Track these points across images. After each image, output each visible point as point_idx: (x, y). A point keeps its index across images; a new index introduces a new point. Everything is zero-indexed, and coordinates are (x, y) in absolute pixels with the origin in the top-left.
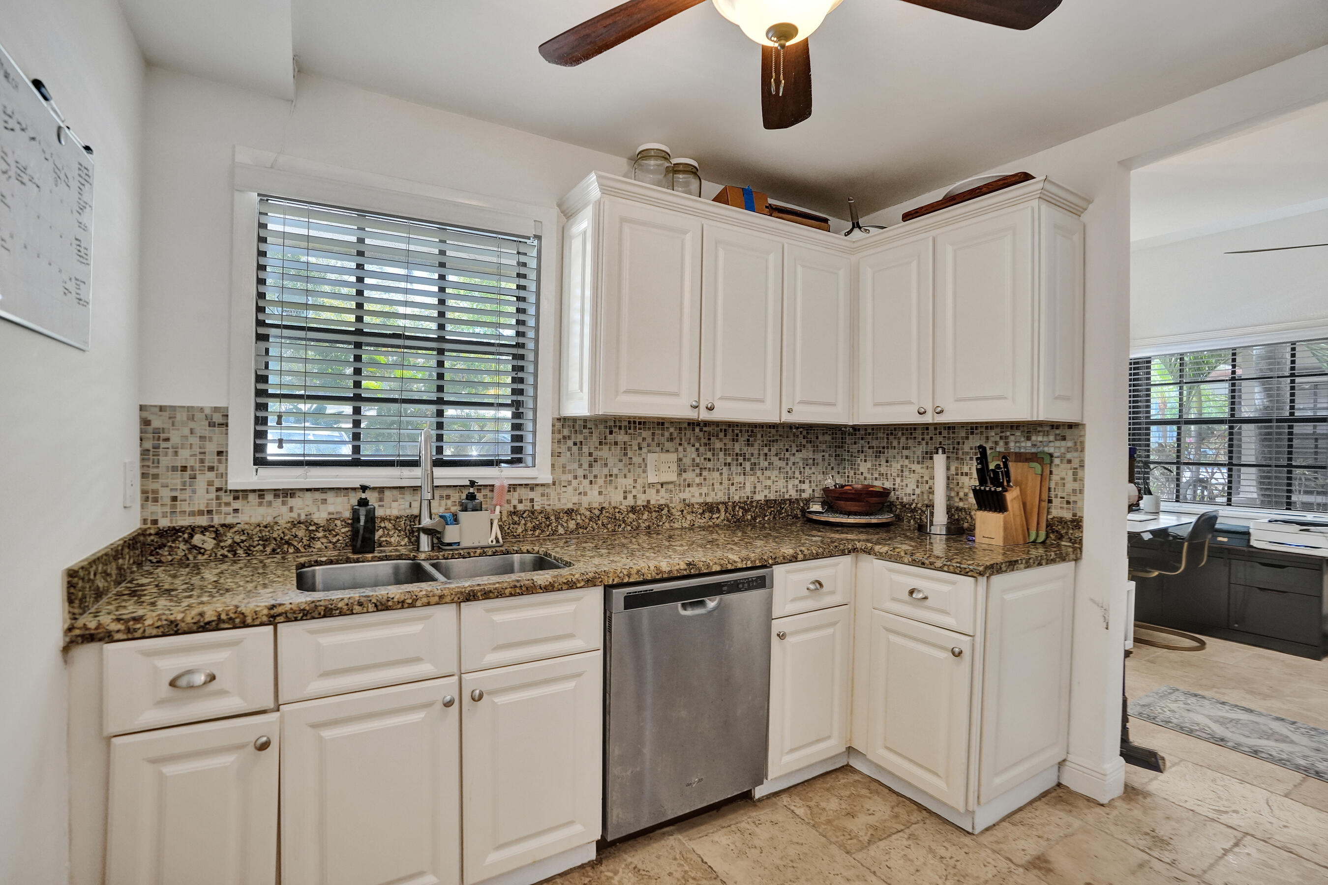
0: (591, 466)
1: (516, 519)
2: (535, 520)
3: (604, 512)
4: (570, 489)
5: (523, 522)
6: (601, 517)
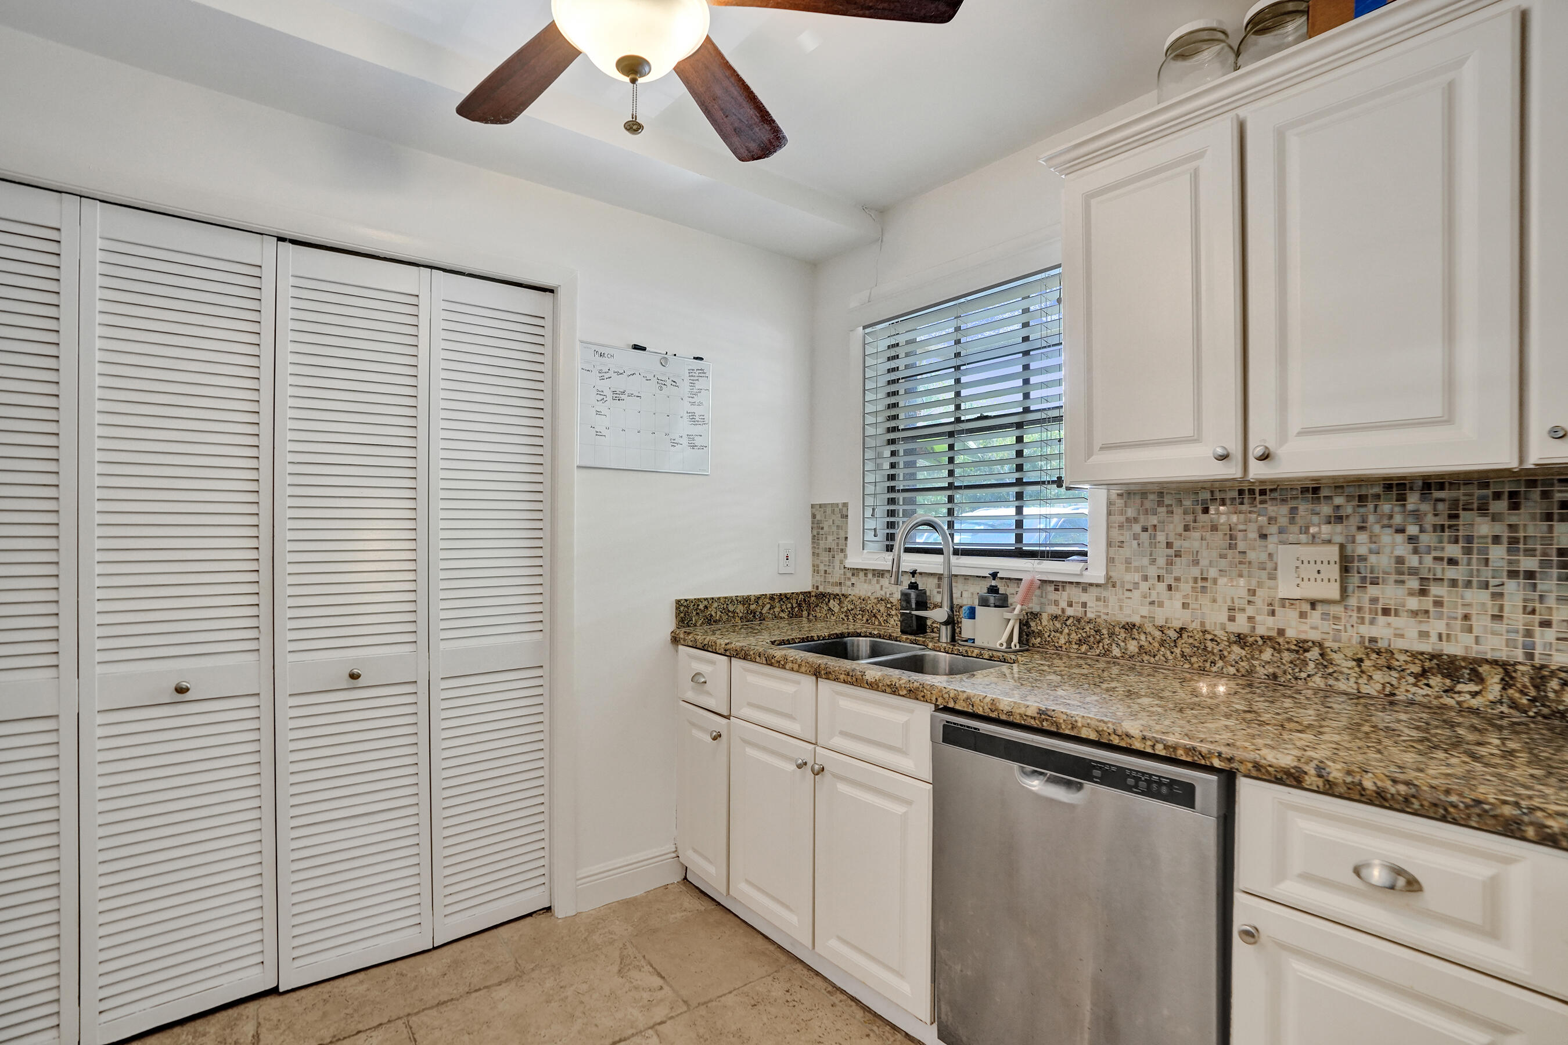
0: (1170, 563)
1: (1058, 625)
2: (1081, 631)
3: (1185, 636)
4: (1136, 594)
5: (1066, 631)
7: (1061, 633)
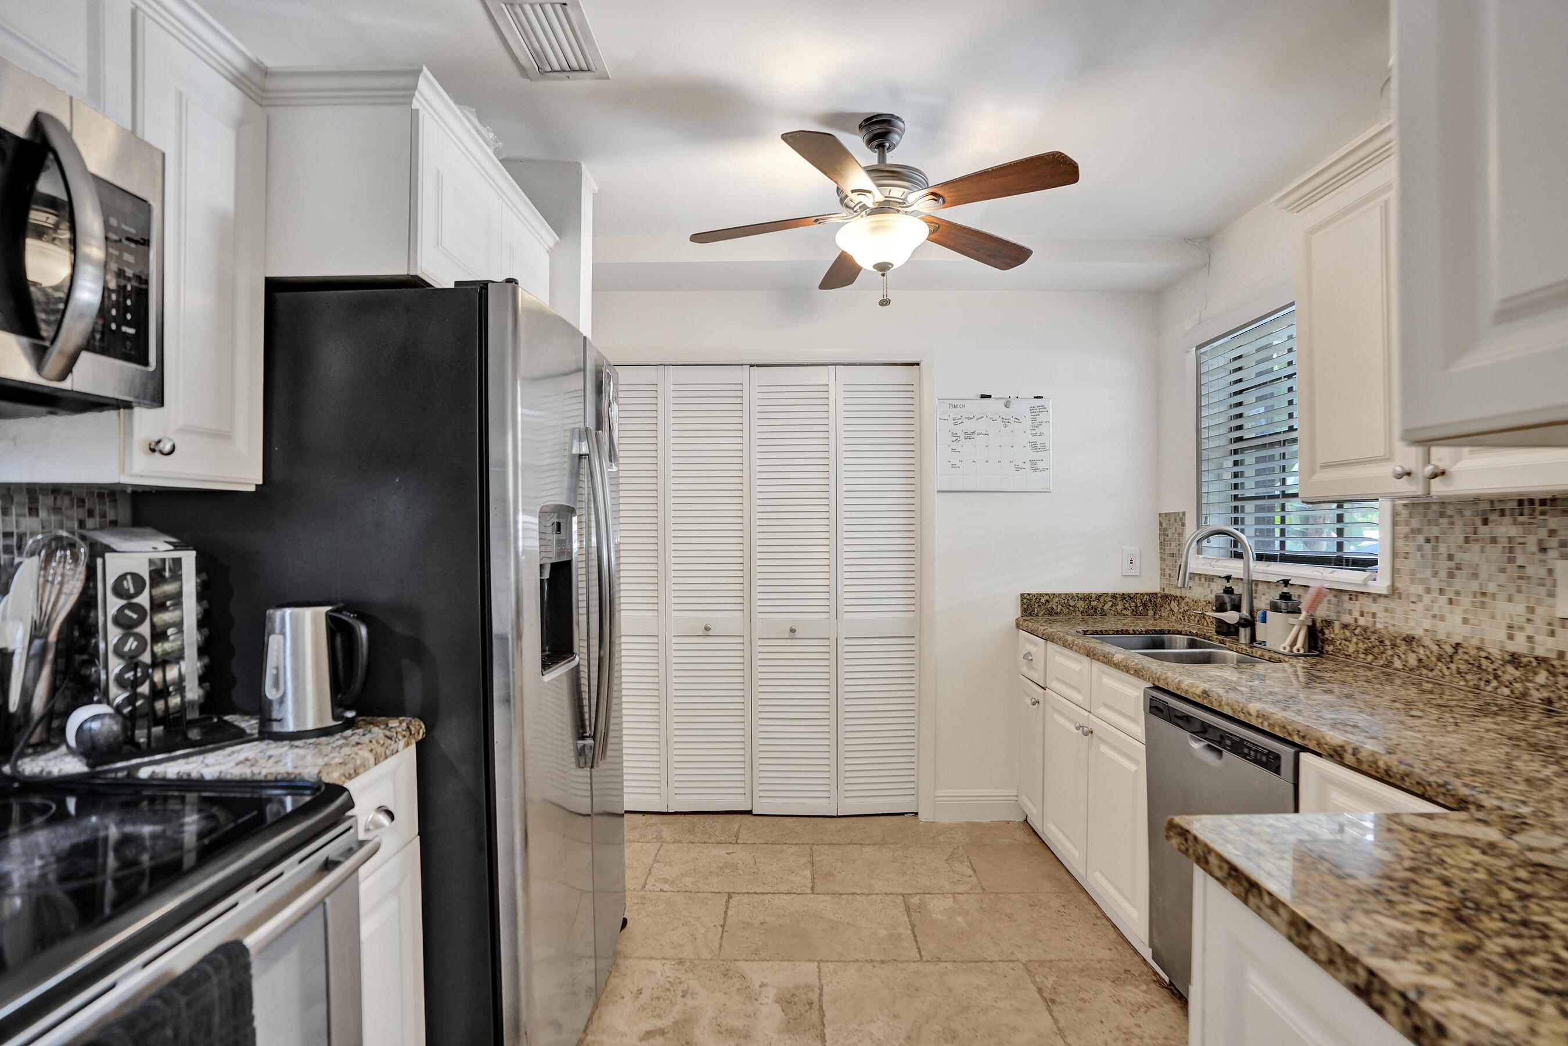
0: (1451, 575)
1: (1348, 634)
2: (1367, 641)
3: (1461, 651)
4: (1420, 606)
5: (1354, 640)
6: (1456, 658)
7: (1350, 641)
